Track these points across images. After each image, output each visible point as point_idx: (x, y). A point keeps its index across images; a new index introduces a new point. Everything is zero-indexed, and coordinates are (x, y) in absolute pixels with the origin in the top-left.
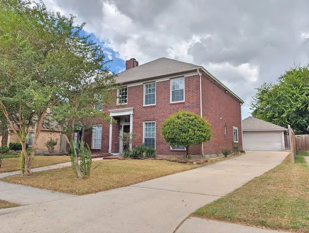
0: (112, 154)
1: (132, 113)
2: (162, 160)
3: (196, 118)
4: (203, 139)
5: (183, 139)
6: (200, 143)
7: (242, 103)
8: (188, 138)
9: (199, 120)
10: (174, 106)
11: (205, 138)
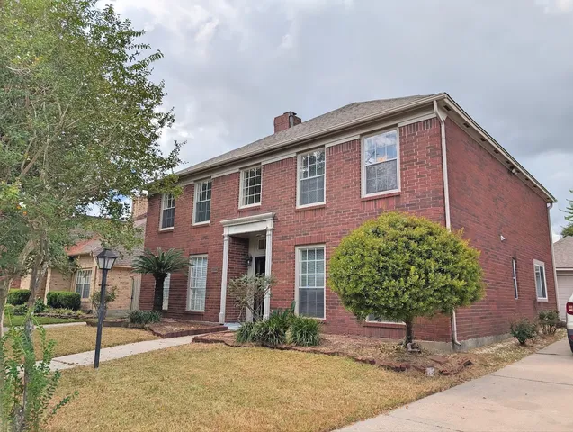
0: (226, 325)
1: (269, 225)
2: (333, 354)
3: (431, 234)
4: (456, 299)
5: (389, 297)
6: (446, 311)
7: (551, 203)
8: (407, 296)
9: (441, 238)
10: (372, 205)
11: (462, 295)
